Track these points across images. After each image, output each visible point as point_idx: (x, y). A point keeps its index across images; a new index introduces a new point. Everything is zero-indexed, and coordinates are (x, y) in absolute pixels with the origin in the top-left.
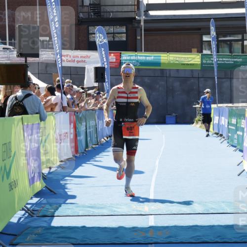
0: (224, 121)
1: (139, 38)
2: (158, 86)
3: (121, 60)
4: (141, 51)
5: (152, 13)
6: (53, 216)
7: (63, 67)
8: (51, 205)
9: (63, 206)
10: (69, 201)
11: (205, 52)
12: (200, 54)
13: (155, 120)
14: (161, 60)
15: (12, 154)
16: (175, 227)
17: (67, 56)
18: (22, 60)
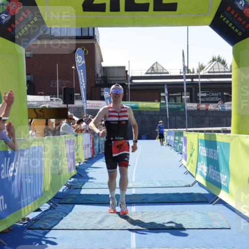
0: (172, 138)
1: (127, 94)
4: (128, 101)
5: (134, 81)
6: (81, 189)
7: (87, 109)
8: (80, 182)
9: (86, 183)
10: (90, 180)
11: (162, 102)
12: (159, 103)
14: (139, 106)
15: (60, 155)
16: (146, 194)
17: (89, 103)
18: (65, 106)
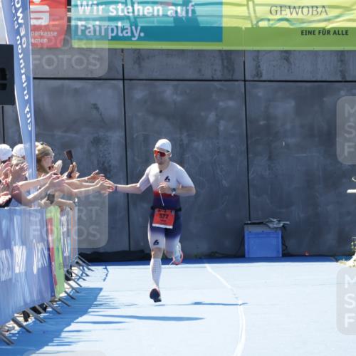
2: (212, 117)
3: (69, 20)
13: (204, 247)
14: (224, 20)
